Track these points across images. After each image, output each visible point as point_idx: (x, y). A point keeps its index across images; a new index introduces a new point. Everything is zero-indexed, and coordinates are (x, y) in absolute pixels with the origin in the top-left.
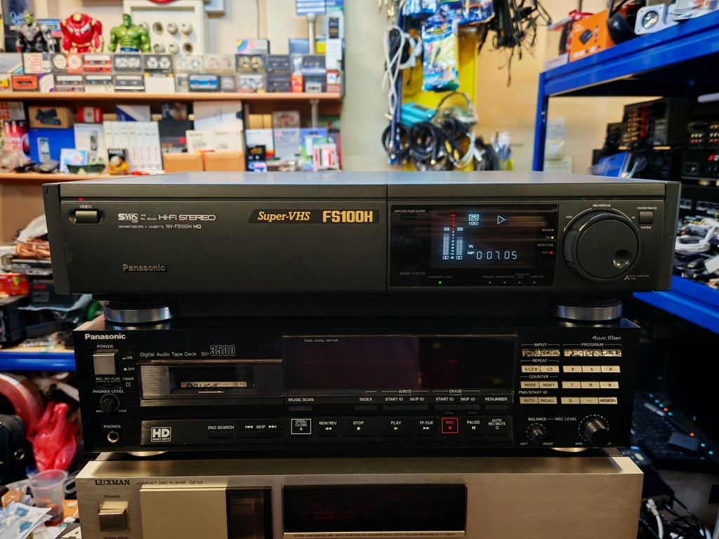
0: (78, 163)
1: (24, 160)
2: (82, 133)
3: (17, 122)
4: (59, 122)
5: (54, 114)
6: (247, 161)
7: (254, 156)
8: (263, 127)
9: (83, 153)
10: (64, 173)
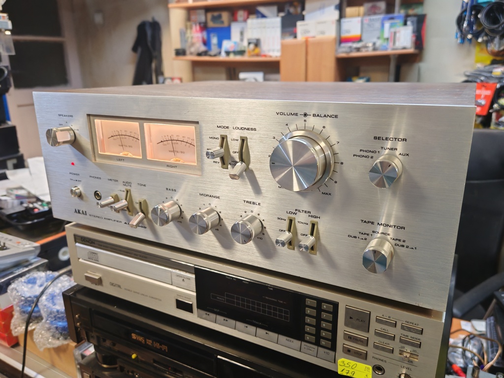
0: (231, 50)
1: (203, 48)
2: (235, 29)
3: (200, 23)
4: (223, 22)
5: (220, 17)
8: (359, 15)
9: (235, 43)
10: (223, 57)
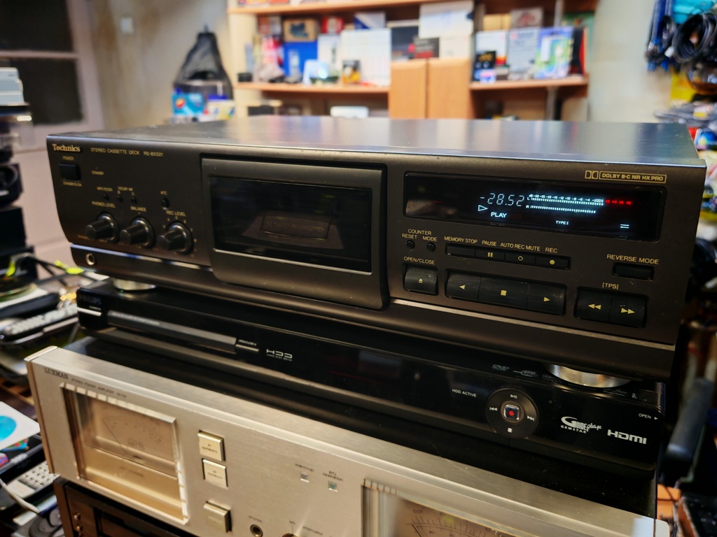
0: (319, 76)
1: (278, 72)
2: (325, 44)
3: (274, 36)
4: (306, 35)
5: (302, 27)
6: (475, 69)
7: (483, 63)
8: (501, 28)
9: (325, 64)
10: (306, 86)
